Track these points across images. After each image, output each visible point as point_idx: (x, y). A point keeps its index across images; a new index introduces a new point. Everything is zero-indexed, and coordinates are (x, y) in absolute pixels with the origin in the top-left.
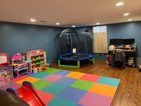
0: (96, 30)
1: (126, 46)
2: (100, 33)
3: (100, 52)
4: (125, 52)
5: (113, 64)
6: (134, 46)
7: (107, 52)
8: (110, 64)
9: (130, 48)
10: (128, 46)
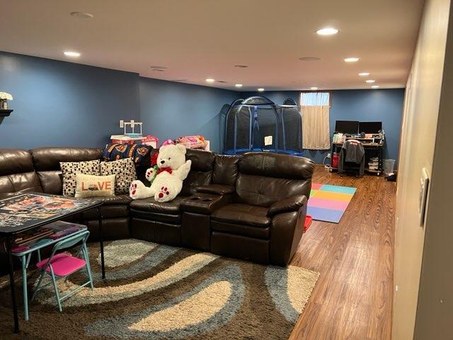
0: (305, 100)
1: (366, 135)
2: (314, 107)
3: (314, 148)
4: (364, 146)
5: (340, 169)
6: (381, 135)
7: (327, 147)
8: (334, 171)
9: (373, 139)
10: (369, 136)
